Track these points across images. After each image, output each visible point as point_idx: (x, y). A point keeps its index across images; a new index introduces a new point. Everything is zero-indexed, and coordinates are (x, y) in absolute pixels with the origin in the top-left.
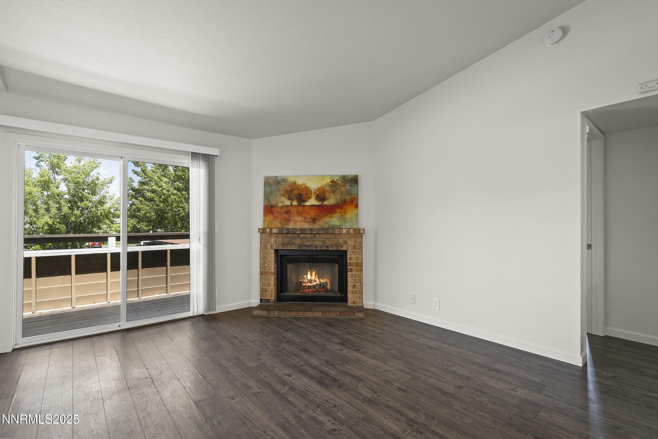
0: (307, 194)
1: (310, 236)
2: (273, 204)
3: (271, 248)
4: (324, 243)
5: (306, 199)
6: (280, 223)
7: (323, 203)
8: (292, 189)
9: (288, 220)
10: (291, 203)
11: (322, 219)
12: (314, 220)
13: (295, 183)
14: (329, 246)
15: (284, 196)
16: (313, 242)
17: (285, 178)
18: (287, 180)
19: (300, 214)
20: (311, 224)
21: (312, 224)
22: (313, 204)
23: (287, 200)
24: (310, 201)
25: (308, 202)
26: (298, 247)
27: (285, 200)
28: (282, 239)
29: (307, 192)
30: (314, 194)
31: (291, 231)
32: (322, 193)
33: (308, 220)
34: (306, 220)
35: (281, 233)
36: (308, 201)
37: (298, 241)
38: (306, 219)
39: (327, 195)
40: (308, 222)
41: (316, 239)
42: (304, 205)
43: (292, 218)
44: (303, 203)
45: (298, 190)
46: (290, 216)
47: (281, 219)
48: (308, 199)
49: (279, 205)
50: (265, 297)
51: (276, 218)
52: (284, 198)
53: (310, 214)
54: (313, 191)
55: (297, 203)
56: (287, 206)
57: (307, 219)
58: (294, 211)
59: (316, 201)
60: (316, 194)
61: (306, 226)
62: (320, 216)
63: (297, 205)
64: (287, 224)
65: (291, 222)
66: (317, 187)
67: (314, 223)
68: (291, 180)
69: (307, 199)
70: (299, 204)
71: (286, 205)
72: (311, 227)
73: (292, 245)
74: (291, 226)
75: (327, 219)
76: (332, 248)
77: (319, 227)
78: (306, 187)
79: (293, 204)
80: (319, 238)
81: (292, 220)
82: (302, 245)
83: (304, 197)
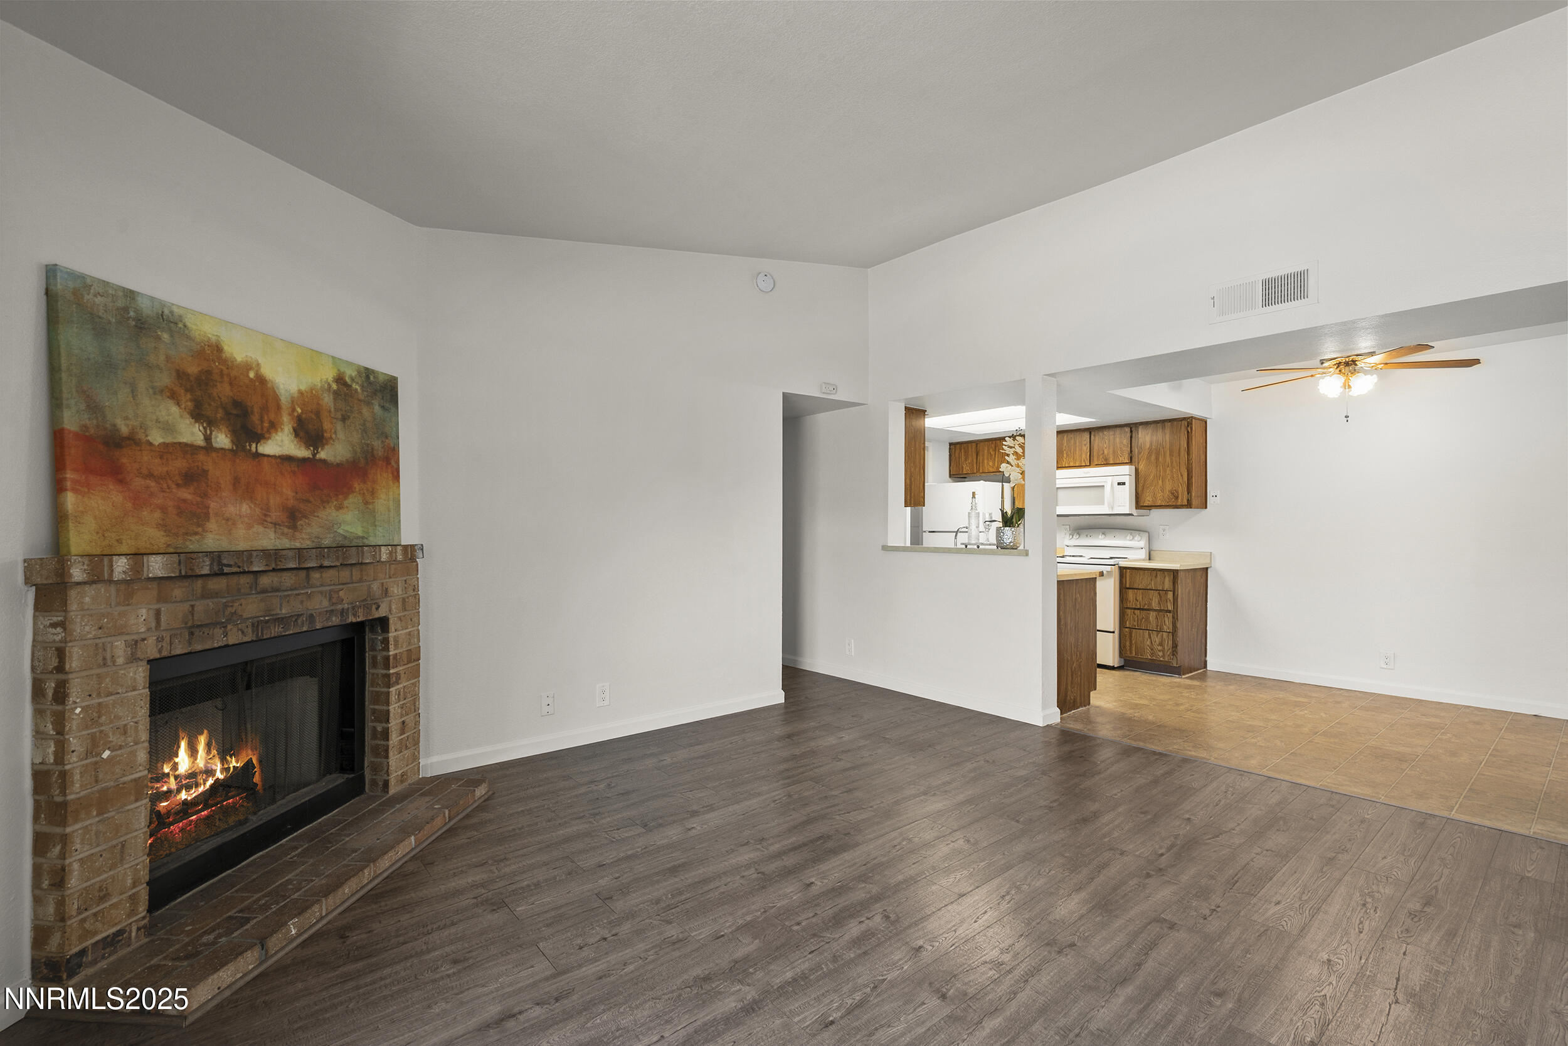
0: (265, 409)
1: (294, 578)
2: (118, 430)
3: (133, 659)
4: (334, 600)
5: (262, 429)
6: (163, 526)
7: (318, 452)
8: (208, 373)
9: (198, 516)
10: (208, 439)
11: (316, 514)
12: (293, 518)
13: (218, 349)
14: (348, 608)
15: (173, 396)
16: (302, 602)
17: (172, 312)
18: (180, 325)
19: (244, 489)
20: (283, 534)
21: (286, 530)
22: (287, 453)
23: (188, 420)
24: (277, 438)
25: (270, 441)
26: (253, 632)
27: (181, 417)
28: (186, 606)
29: (267, 401)
30: (290, 415)
31: (229, 566)
32: (313, 416)
33: (276, 515)
34: (266, 515)
35: (190, 573)
36: (269, 438)
37: (251, 607)
38: (266, 511)
39: (327, 425)
40: (275, 524)
41: (311, 587)
42: (258, 455)
43: (213, 505)
44: (254, 445)
45: (231, 384)
46: (205, 495)
47: (164, 509)
48: (269, 432)
49: (149, 438)
50: (95, 933)
51: (139, 501)
52: (174, 409)
53: (279, 489)
54: (284, 400)
55: (232, 441)
56: (188, 449)
57: (268, 509)
58: (219, 472)
59: (295, 442)
60: (296, 414)
61: (268, 539)
62: (310, 502)
63: (231, 450)
64: (196, 534)
65: (212, 525)
66: (296, 389)
67: (294, 527)
68: (204, 329)
69: (265, 429)
70: (237, 446)
71: (186, 445)
72: (286, 543)
73: (229, 627)
74: (213, 539)
75: (329, 513)
77: (308, 543)
78: (262, 380)
79: (216, 442)
80: (322, 585)
81: (216, 514)
82: (267, 622)
83: (255, 418)
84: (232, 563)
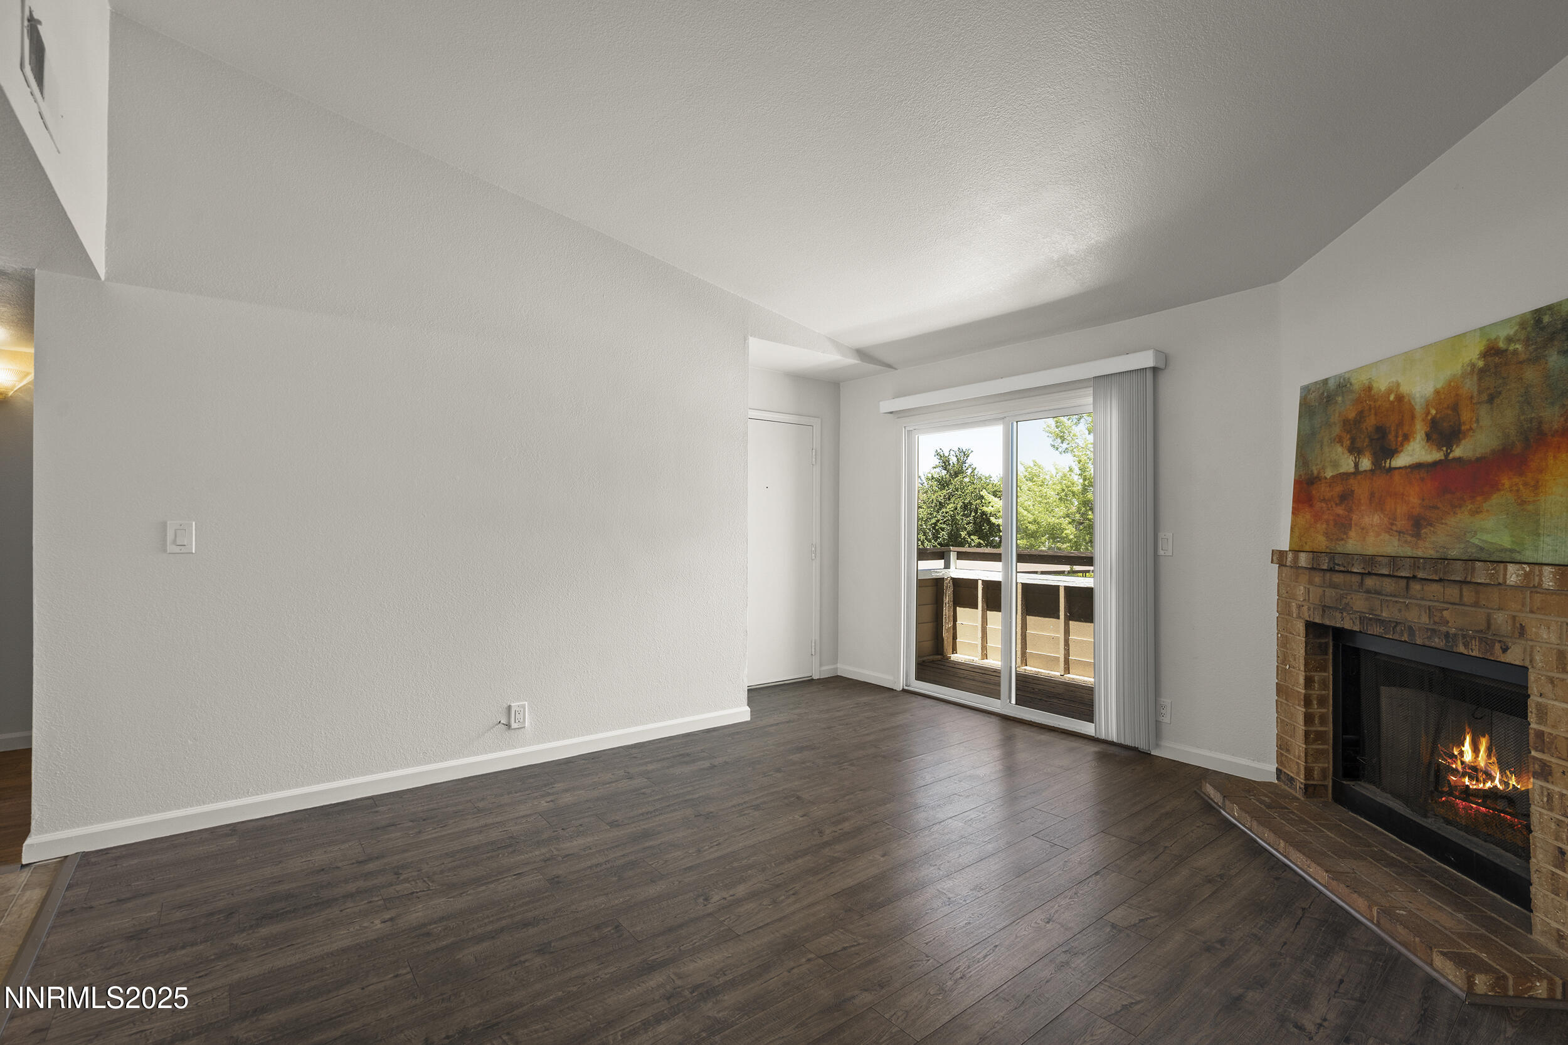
0: (1400, 424)
1: (1393, 585)
2: (1313, 474)
3: (1299, 617)
4: (1437, 619)
5: (1396, 444)
6: (1326, 534)
7: (1451, 451)
8: (1362, 412)
9: (1343, 526)
10: (1356, 465)
11: (1443, 521)
12: (1418, 525)
13: (1370, 388)
14: (1455, 635)
15: (1340, 440)
16: (1400, 610)
17: (1344, 379)
18: (1348, 385)
19: (1377, 502)
20: (1406, 542)
21: (1409, 538)
22: (1417, 461)
23: (1347, 454)
24: (1409, 448)
25: (1402, 453)
26: (1360, 623)
27: (1343, 454)
28: (1320, 590)
29: (1403, 416)
30: (1423, 420)
31: (1338, 565)
32: (1449, 412)
33: (1401, 524)
34: (1392, 524)
35: (1318, 567)
36: (1402, 451)
37: (1359, 603)
38: (1393, 520)
39: (1466, 415)
40: (1400, 532)
41: (1410, 598)
42: (1391, 469)
43: (1354, 517)
44: (1388, 461)
45: (1376, 414)
46: (1350, 510)
47: (1327, 522)
48: (1402, 445)
49: (1325, 475)
51: (1317, 517)
52: (1340, 449)
53: (1407, 498)
54: (1419, 409)
55: (1373, 463)
56: (1345, 476)
57: (1395, 519)
58: (1361, 490)
59: (1427, 447)
60: (1429, 418)
61: (1391, 546)
62: (1438, 508)
63: (1371, 470)
64: (1342, 539)
65: (1352, 534)
66: (1432, 390)
67: (1418, 536)
68: (1359, 381)
69: (1399, 444)
70: (1375, 466)
71: (1344, 474)
72: (1408, 551)
73: (1345, 614)
74: (1353, 544)
75: (1461, 519)
76: (1466, 645)
77: (1431, 553)
78: (1400, 398)
79: (1362, 467)
80: (1422, 599)
81: (1356, 525)
82: (1370, 619)
83: (1391, 437)
84: (1340, 563)
